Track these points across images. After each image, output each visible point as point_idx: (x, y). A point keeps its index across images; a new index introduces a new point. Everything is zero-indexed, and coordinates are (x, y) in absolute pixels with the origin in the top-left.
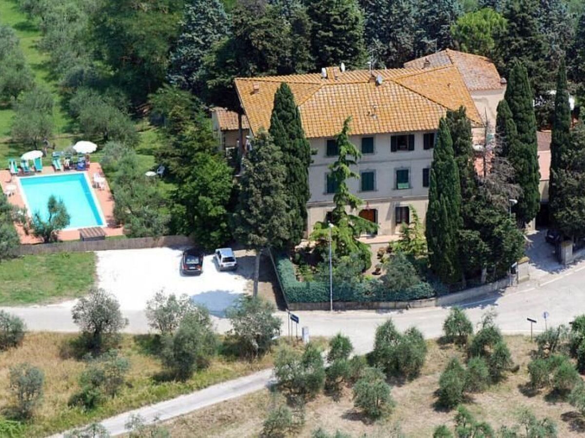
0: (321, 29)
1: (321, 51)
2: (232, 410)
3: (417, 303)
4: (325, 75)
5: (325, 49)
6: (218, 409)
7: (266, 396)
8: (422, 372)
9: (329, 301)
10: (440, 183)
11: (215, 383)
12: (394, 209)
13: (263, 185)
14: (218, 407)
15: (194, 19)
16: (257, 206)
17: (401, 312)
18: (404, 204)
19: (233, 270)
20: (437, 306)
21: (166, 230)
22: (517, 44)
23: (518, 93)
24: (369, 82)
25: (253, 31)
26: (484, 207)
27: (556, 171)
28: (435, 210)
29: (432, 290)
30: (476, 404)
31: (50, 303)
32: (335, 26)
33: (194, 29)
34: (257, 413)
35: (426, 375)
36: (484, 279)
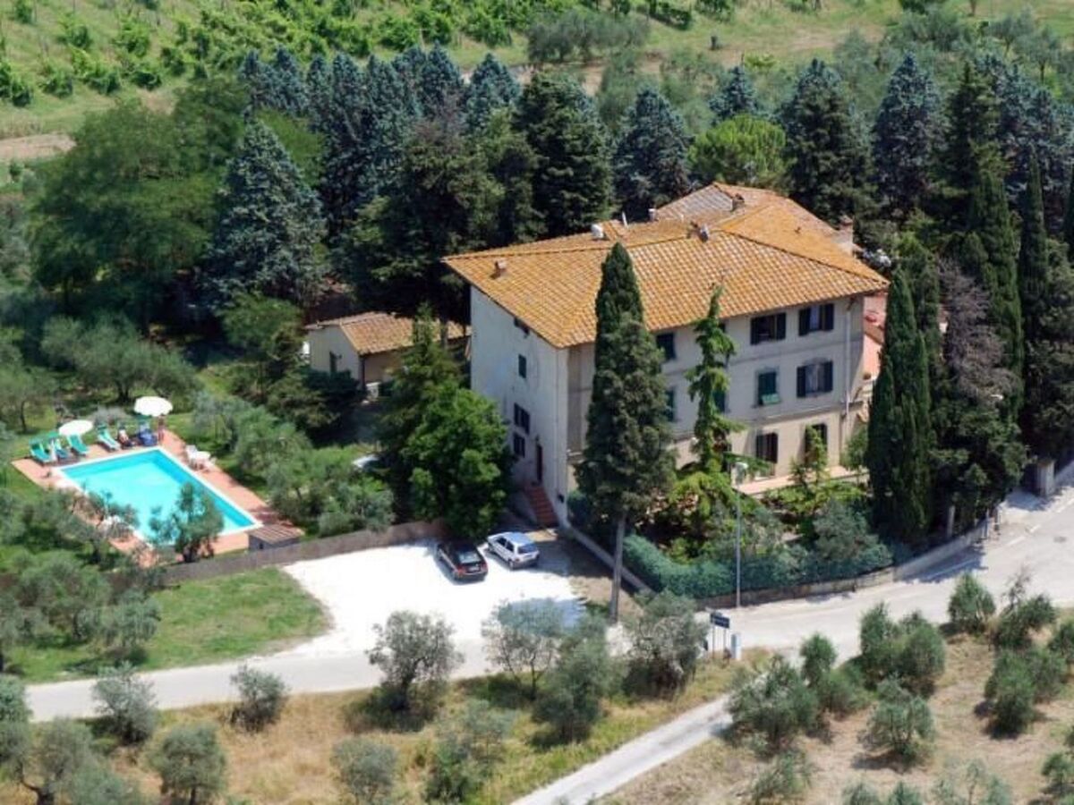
0: (551, 165)
1: (554, 201)
2: (679, 777)
3: (868, 579)
4: (602, 235)
5: (562, 198)
6: (658, 778)
7: (719, 749)
8: (938, 683)
9: (735, 592)
10: (900, 378)
11: (628, 739)
12: (753, 441)
13: (640, 409)
14: (657, 774)
15: (249, 182)
16: (633, 445)
17: (846, 596)
18: (768, 429)
19: (533, 565)
20: (895, 580)
21: (392, 516)
22: (828, 163)
23: (993, 221)
24: (689, 237)
25: (452, 177)
26: (965, 410)
27: (1035, 346)
28: (894, 423)
29: (889, 556)
30: (1051, 720)
31: (277, 650)
32: (575, 158)
33: (251, 199)
34: (718, 776)
35: (945, 686)
36: (950, 531)
